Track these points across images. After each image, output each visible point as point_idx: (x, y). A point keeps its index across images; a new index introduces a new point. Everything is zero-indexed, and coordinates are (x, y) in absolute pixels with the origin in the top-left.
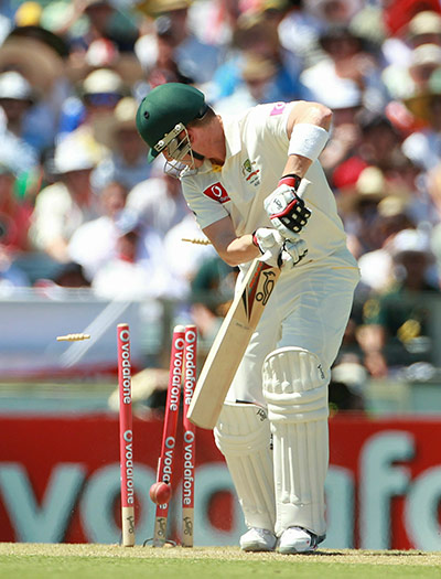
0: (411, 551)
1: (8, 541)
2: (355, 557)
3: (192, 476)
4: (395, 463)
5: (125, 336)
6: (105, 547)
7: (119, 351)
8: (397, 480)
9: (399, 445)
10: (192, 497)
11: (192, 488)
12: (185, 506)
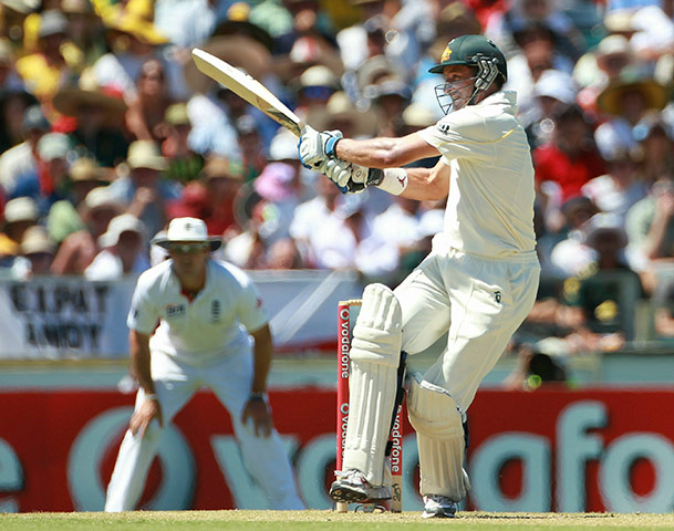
0: (606, 513)
1: (228, 509)
2: (554, 519)
3: (400, 445)
4: (590, 431)
5: (345, 314)
6: (319, 512)
7: (339, 328)
8: (592, 446)
9: (593, 413)
10: (400, 465)
11: (400, 457)
12: (393, 473)
